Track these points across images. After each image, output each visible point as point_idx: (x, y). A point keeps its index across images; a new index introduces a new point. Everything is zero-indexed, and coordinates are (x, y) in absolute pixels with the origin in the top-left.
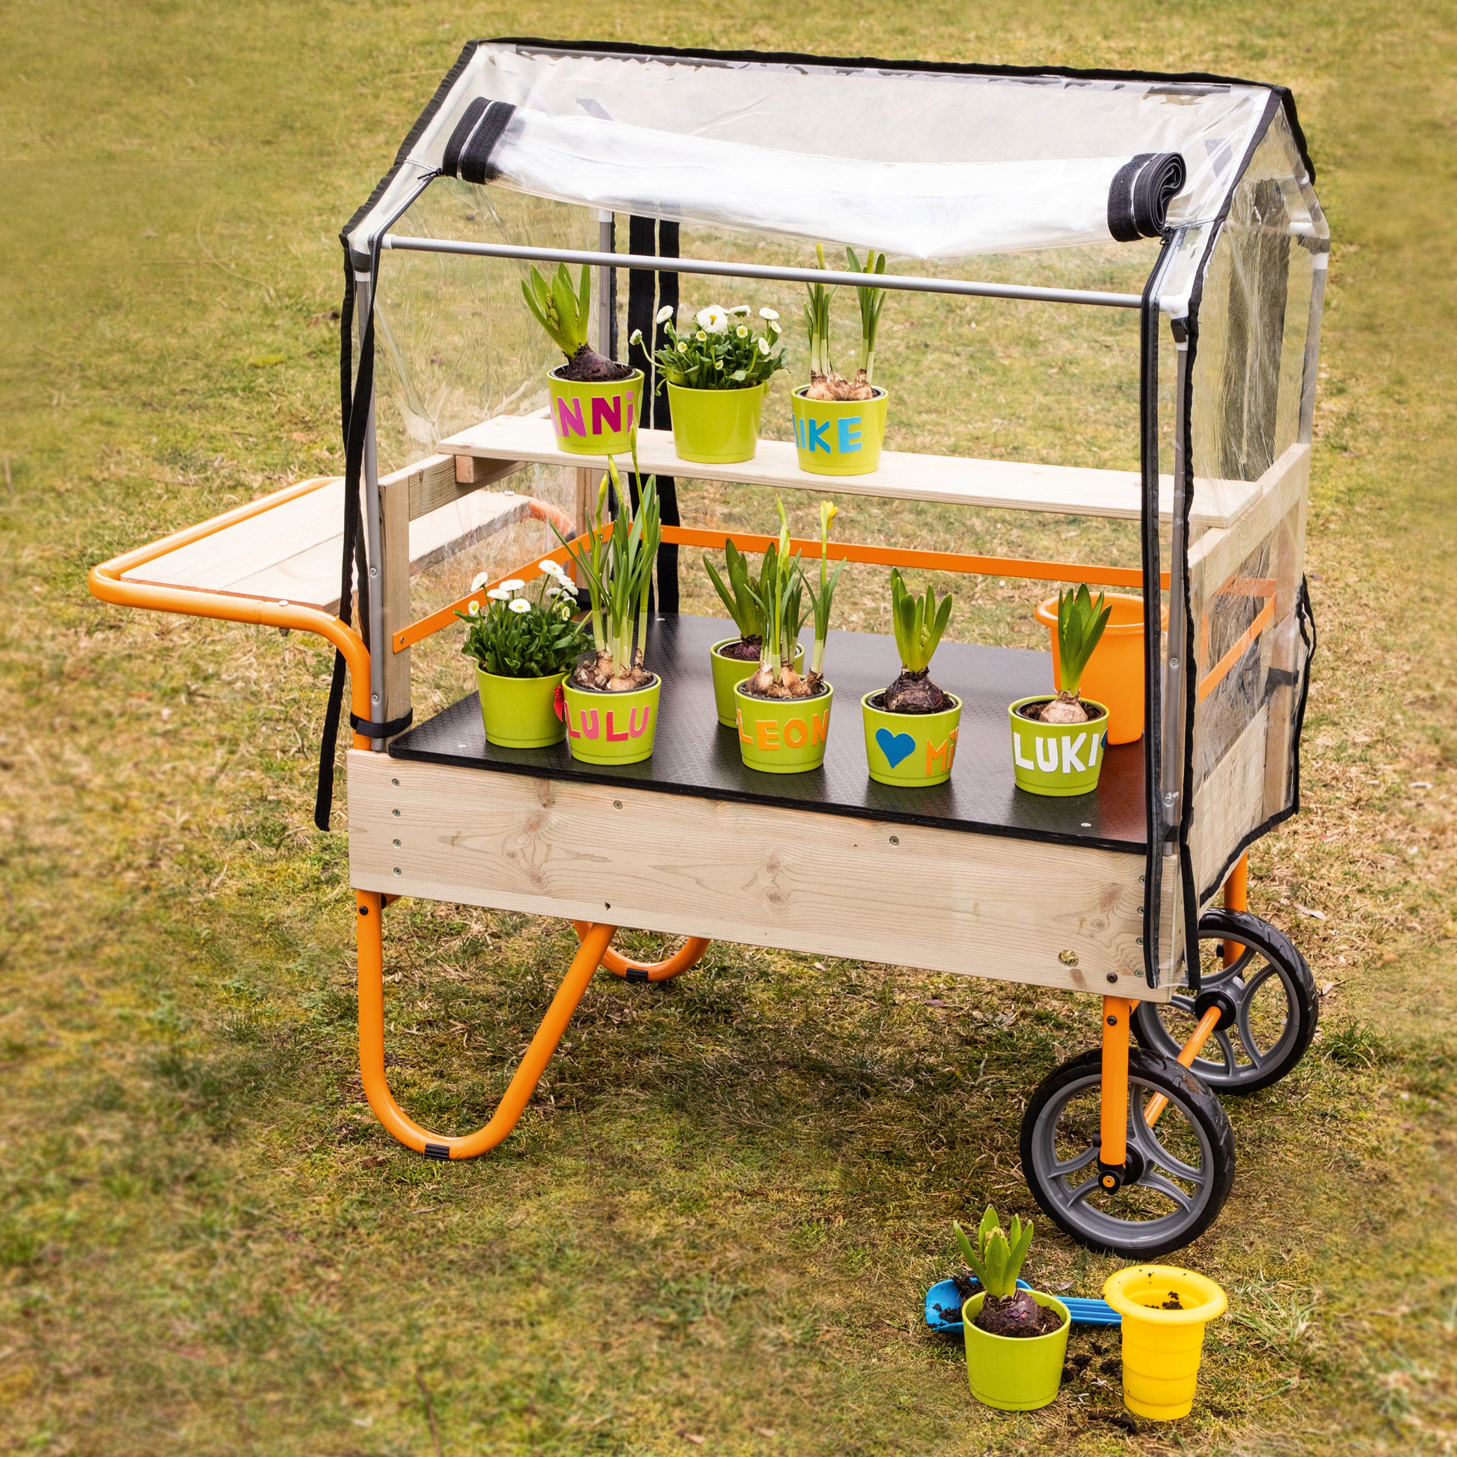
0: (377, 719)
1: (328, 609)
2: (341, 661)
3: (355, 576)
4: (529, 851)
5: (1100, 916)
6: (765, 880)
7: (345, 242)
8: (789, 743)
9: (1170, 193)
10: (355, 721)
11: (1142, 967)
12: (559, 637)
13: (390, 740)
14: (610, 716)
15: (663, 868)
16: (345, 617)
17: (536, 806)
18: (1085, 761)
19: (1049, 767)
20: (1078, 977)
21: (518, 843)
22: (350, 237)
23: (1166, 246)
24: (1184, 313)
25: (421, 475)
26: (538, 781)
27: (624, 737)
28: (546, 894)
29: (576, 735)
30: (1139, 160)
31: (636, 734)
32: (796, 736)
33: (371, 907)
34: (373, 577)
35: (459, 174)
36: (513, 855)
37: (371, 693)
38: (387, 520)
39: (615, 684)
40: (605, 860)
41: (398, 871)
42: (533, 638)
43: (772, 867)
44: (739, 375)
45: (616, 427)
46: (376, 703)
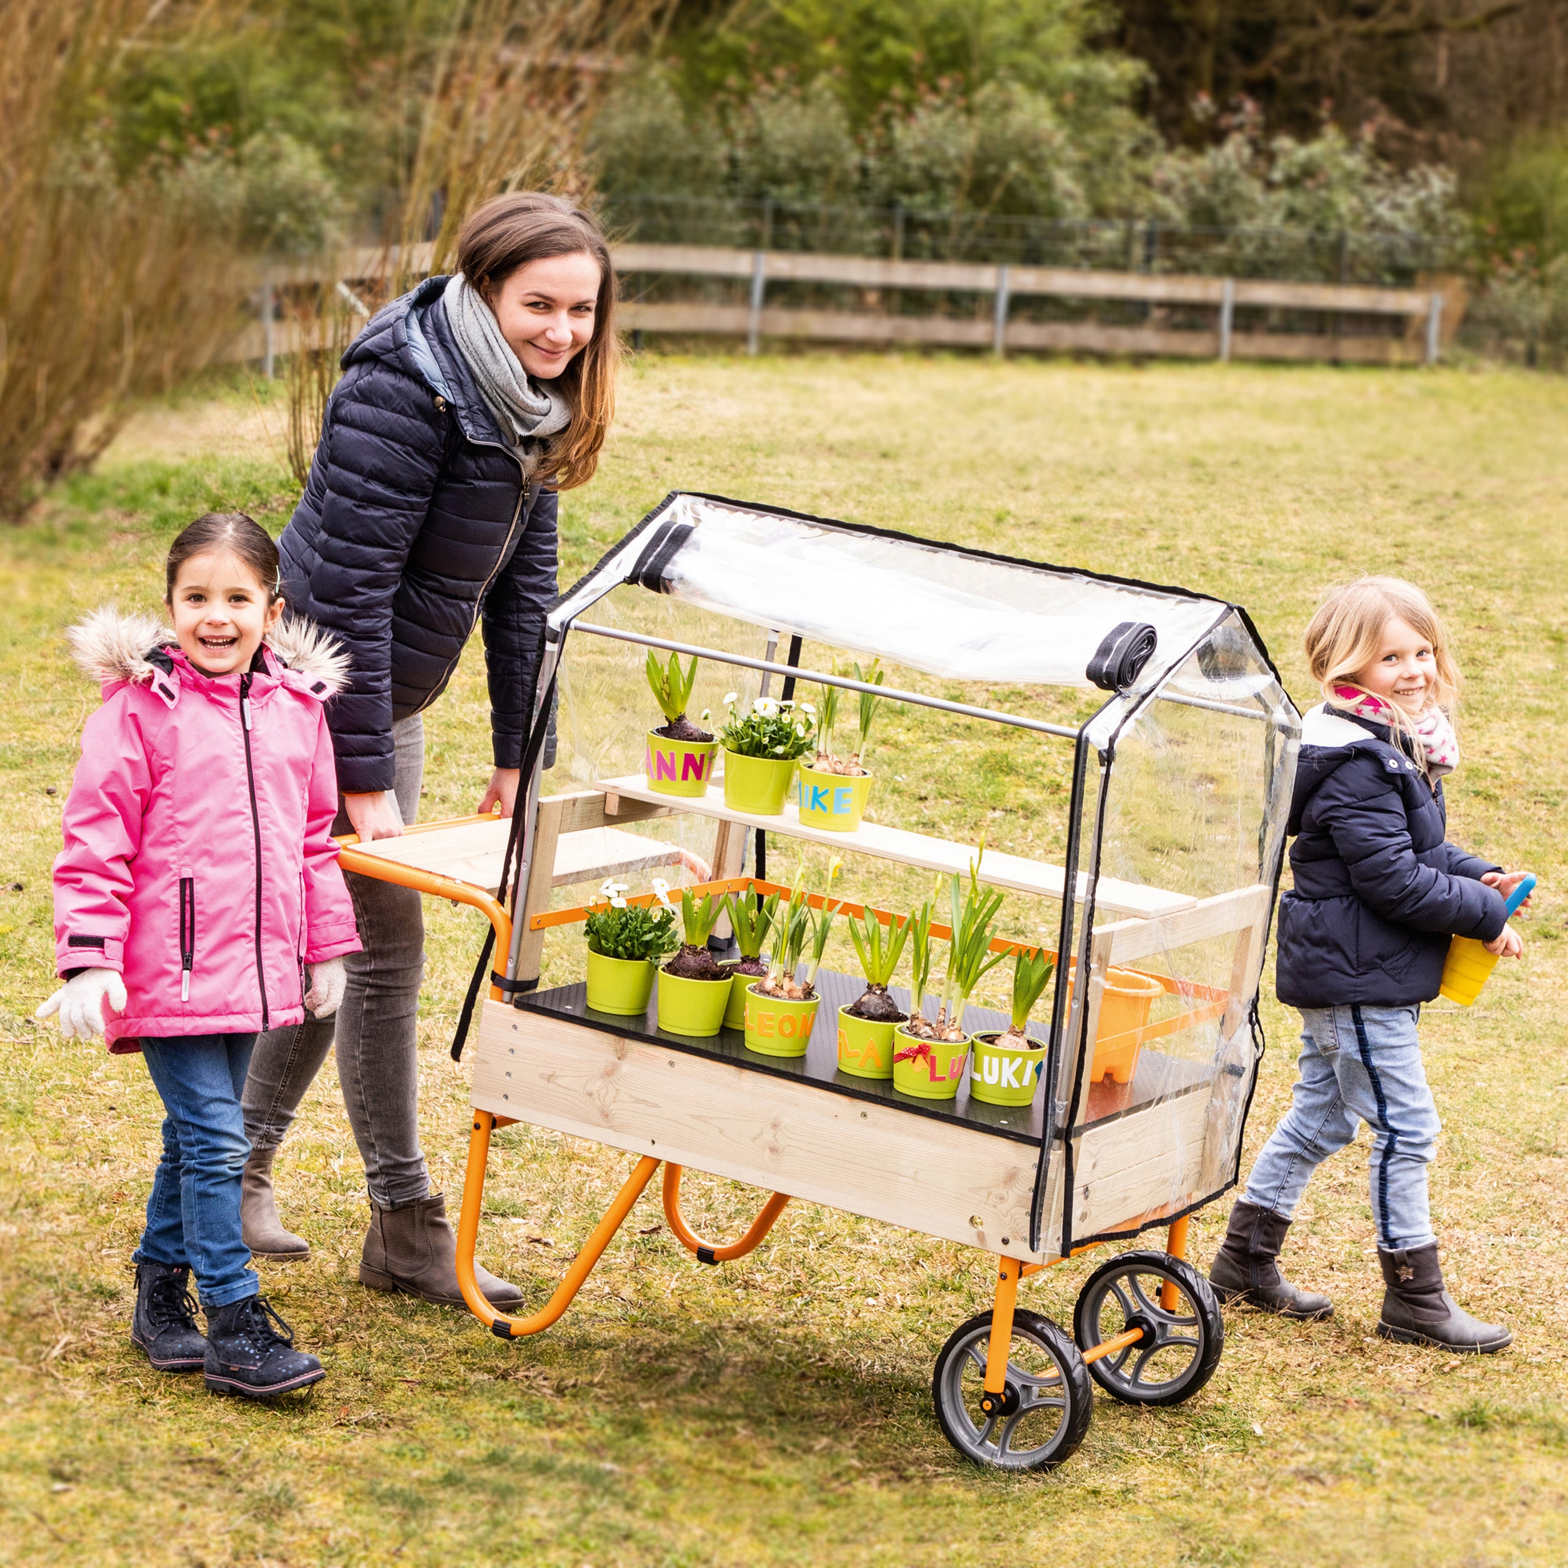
0: (510, 977)
1: (490, 891)
2: (492, 933)
3: (513, 867)
4: (603, 1092)
5: (1002, 1191)
6: (768, 1136)
10: (495, 978)
11: (1027, 1234)
13: (517, 995)
15: (697, 1118)
16: (501, 900)
17: (613, 1058)
18: (1020, 1080)
20: (981, 1237)
21: (597, 1085)
25: (574, 801)
26: (617, 1038)
28: (609, 1127)
34: (524, 868)
36: (590, 1095)
37: (509, 958)
38: (541, 828)
40: (656, 1106)
41: (506, 1097)
43: (775, 1126)
44: (780, 750)
45: (698, 776)
46: (511, 965)
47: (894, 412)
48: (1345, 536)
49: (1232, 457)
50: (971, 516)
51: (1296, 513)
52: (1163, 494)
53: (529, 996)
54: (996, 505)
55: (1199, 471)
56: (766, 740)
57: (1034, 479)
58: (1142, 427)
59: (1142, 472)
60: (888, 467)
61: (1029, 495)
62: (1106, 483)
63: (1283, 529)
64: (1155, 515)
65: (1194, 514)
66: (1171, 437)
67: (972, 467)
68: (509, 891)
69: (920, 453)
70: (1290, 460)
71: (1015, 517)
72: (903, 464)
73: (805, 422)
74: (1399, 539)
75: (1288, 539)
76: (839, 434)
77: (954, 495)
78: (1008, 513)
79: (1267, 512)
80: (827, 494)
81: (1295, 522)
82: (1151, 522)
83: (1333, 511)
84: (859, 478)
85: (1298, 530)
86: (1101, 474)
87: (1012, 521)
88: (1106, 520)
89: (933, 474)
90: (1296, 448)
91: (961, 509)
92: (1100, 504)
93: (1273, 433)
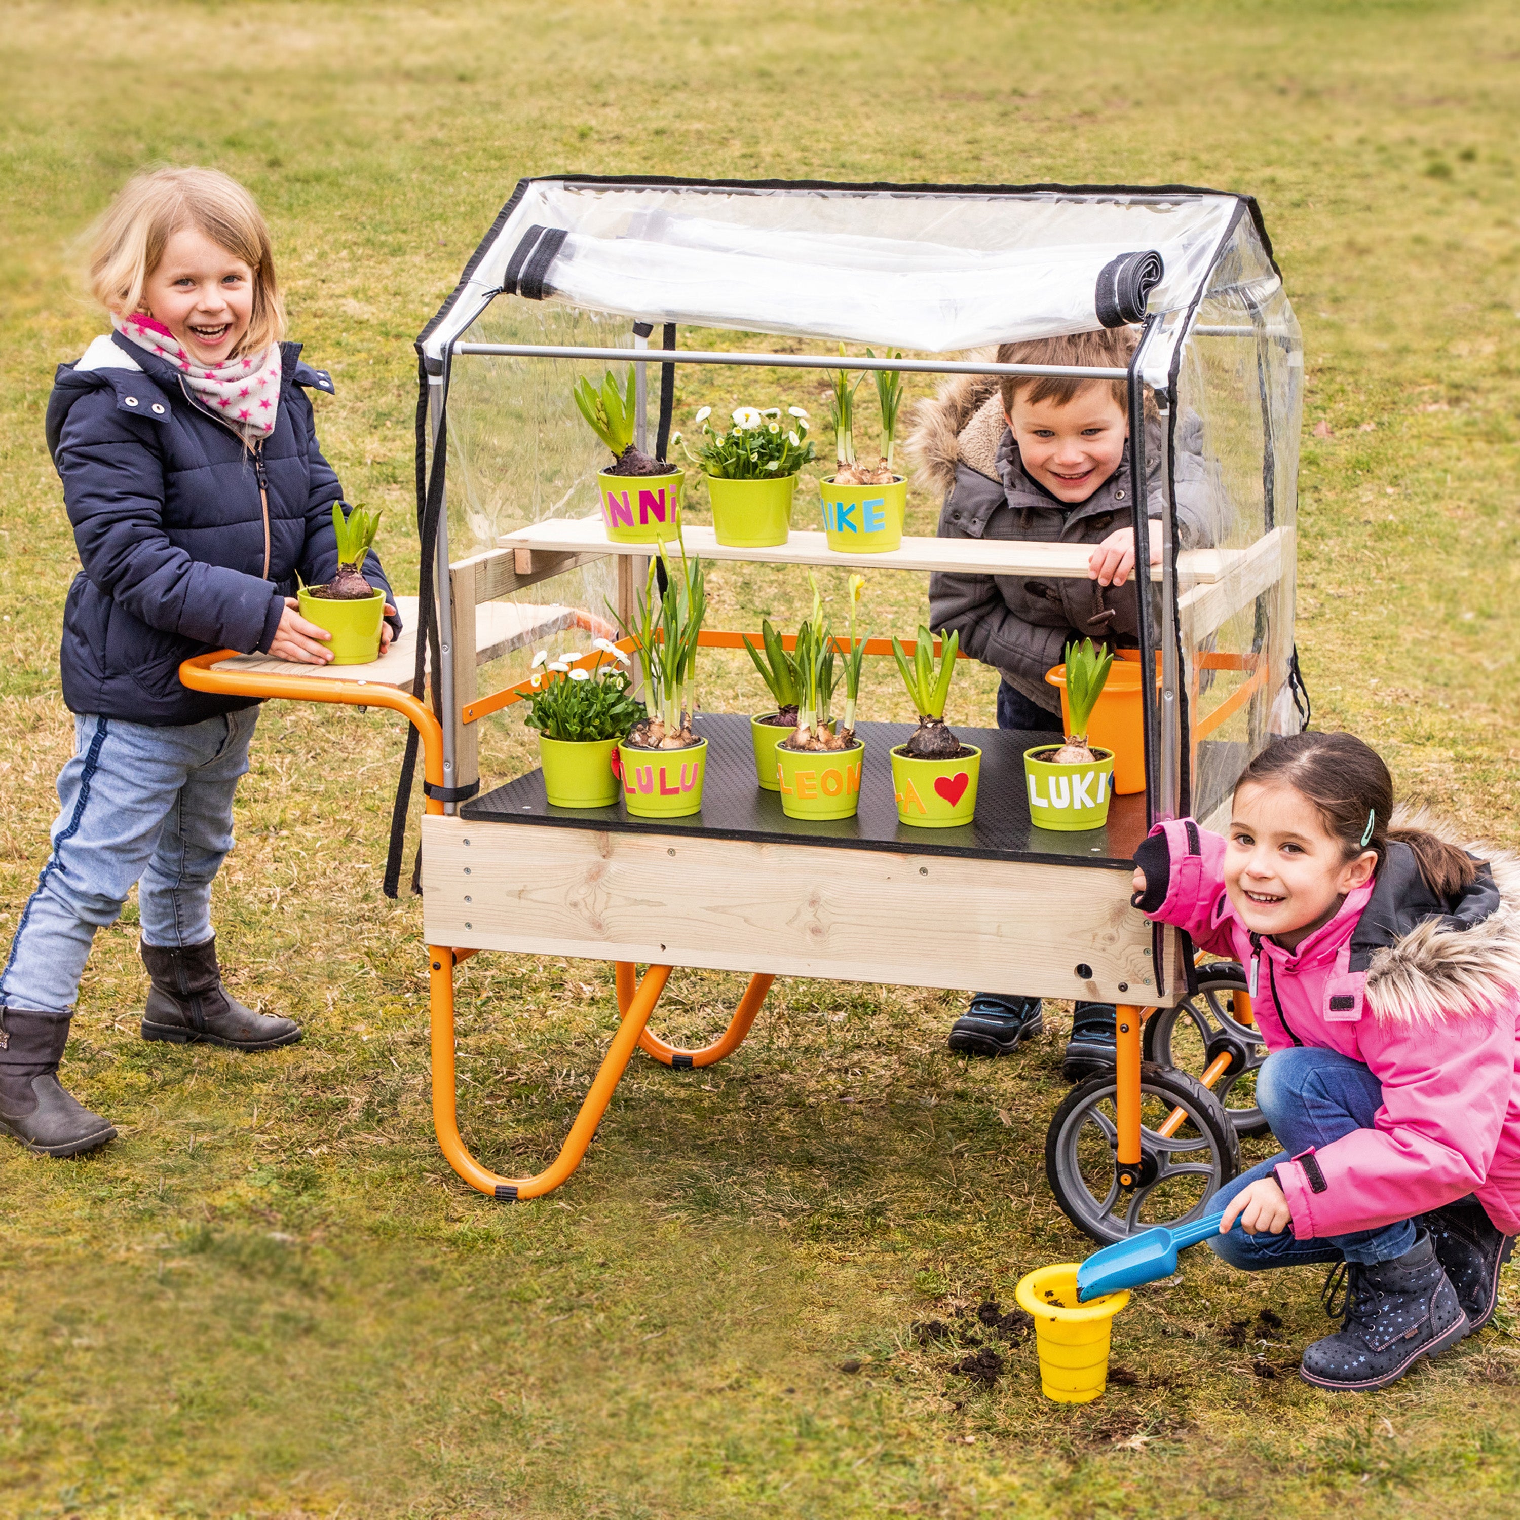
0: (449, 785)
1: (403, 687)
2: (414, 732)
3: (428, 654)
4: (590, 901)
5: (1111, 930)
6: (807, 915)
7: (420, 350)
8: (827, 792)
9: (1149, 285)
10: (428, 789)
11: (1151, 975)
12: (613, 705)
13: (460, 804)
14: (663, 771)
15: (714, 909)
16: (418, 693)
17: (596, 857)
18: (1094, 798)
19: (1061, 803)
20: (1093, 988)
21: (580, 893)
22: (424, 344)
23: (1148, 328)
24: (1164, 383)
25: (485, 563)
26: (598, 833)
27: (675, 791)
28: (606, 939)
29: (632, 791)
30: (1121, 259)
31: (687, 789)
32: (832, 785)
33: (445, 961)
34: (445, 653)
35: (518, 292)
36: (575, 905)
37: (443, 761)
38: (457, 602)
39: (667, 743)
40: (661, 904)
41: (469, 925)
42: (591, 705)
43: (813, 903)
44: (773, 466)
45: (661, 517)
46: (448, 770)
47: (465, 37)
49: (796, 66)
50: (555, 133)
51: (868, 116)
52: (737, 104)
53: (475, 803)
54: (578, 122)
55: (768, 81)
56: (755, 457)
57: (611, 96)
58: (706, 42)
59: (711, 85)
60: (467, 89)
61: (608, 110)
62: (680, 96)
63: (859, 132)
64: (733, 124)
65: (770, 122)
66: (734, 50)
67: (549, 86)
68: (427, 681)
69: (496, 75)
70: (851, 67)
71: (598, 132)
72: (480, 87)
73: (380, 50)
74: (970, 136)
75: (865, 141)
76: (414, 60)
77: (535, 114)
78: (591, 129)
79: (841, 116)
80: (410, 118)
81: (869, 125)
82: (731, 131)
83: (902, 112)
84: (439, 102)
85: (872, 132)
86: (675, 87)
87: (596, 137)
88: (687, 131)
89: (511, 94)
90: (855, 55)
91: (544, 127)
92: (678, 116)
93: (831, 42)
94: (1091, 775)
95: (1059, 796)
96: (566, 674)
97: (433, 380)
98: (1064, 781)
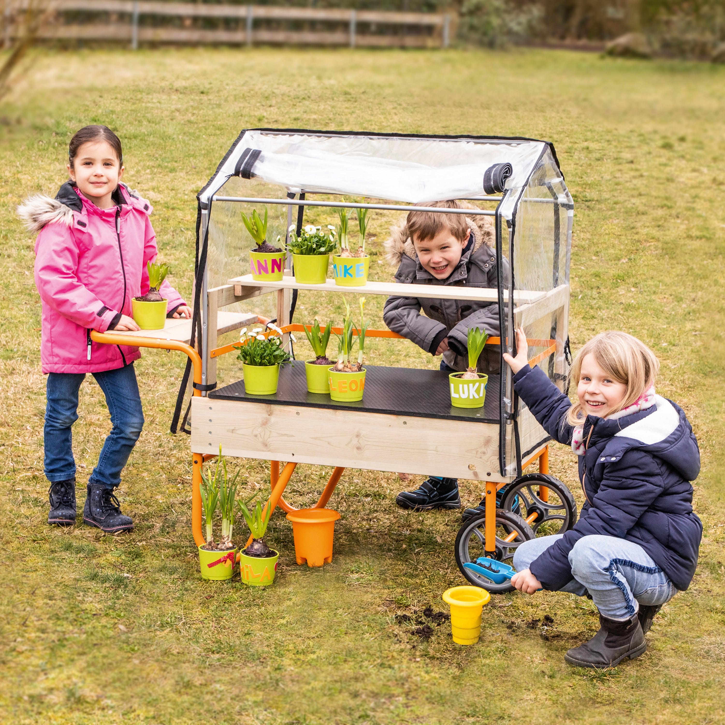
0: (204, 383)
1: (186, 342)
2: (190, 361)
3: (197, 328)
4: (262, 434)
5: (484, 450)
6: (355, 441)
7: (198, 199)
9: (506, 177)
10: (195, 385)
11: (499, 470)
12: (275, 351)
13: (208, 392)
15: (315, 438)
17: (265, 415)
18: (479, 394)
19: (464, 396)
20: (476, 474)
21: (258, 431)
22: (200, 197)
23: (505, 195)
24: (511, 218)
25: (222, 291)
26: (267, 405)
28: (269, 451)
30: (494, 166)
33: (199, 460)
34: (204, 327)
35: (240, 175)
36: (256, 436)
37: (202, 373)
38: (210, 305)
40: (293, 436)
41: (210, 444)
42: (265, 351)
43: (358, 436)
44: (322, 250)
45: (279, 270)
46: (204, 377)
47: (204, 74)
48: (419, 123)
49: (362, 90)
50: (246, 119)
51: (396, 114)
52: (333, 107)
53: (215, 392)
54: (258, 114)
55: (349, 96)
57: (273, 102)
58: (319, 78)
59: (321, 98)
60: (204, 98)
61: (272, 108)
62: (307, 103)
63: (391, 121)
64: (331, 116)
65: (349, 115)
66: (332, 82)
67: (244, 97)
69: (218, 92)
71: (267, 119)
72: (211, 97)
73: (163, 79)
75: (394, 125)
76: (180, 84)
77: (237, 109)
78: (264, 117)
79: (382, 114)
80: (178, 110)
81: (396, 118)
82: (330, 119)
83: (412, 112)
84: (192, 103)
85: (397, 121)
86: (304, 98)
87: (266, 121)
88: (309, 119)
89: (226, 100)
91: (242, 116)
92: (305, 112)
94: (477, 384)
95: (464, 393)
96: (255, 337)
97: (204, 212)
98: (466, 386)
